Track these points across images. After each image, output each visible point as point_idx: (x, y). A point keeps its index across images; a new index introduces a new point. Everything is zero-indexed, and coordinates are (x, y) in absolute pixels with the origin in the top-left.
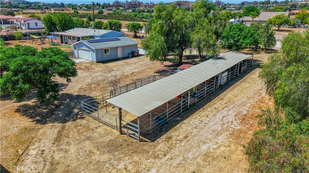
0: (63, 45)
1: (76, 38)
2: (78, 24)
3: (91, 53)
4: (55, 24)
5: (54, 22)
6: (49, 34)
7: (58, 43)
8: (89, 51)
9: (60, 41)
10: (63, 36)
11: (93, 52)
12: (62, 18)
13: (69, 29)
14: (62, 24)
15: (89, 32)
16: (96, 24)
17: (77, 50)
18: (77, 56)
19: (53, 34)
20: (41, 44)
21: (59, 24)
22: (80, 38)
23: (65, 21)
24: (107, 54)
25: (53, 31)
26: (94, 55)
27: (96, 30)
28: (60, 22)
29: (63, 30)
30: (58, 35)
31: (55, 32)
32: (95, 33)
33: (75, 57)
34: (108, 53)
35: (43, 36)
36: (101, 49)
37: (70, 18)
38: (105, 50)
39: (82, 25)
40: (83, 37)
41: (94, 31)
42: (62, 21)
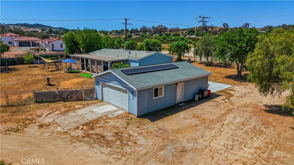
0: (84, 72)
1: (102, 63)
2: (106, 44)
3: (127, 95)
4: (79, 44)
5: (77, 41)
6: (68, 57)
7: (78, 69)
8: (125, 92)
9: (81, 67)
10: (85, 60)
11: (131, 96)
12: (87, 36)
13: (95, 51)
14: (86, 44)
15: (122, 54)
16: (129, 45)
17: (100, 86)
18: (100, 97)
19: (73, 57)
20: (54, 71)
21: (82, 44)
22: (109, 63)
23: (90, 40)
24: (159, 97)
25: (73, 53)
26: (135, 101)
27: (131, 51)
28: (84, 41)
29: (87, 52)
30: (78, 59)
31: (76, 54)
32: (130, 55)
33: (97, 99)
34: (161, 94)
35: (60, 59)
36: (148, 90)
37: (97, 36)
38: (155, 89)
39: (112, 46)
40: (113, 62)
41: (128, 53)
42: (87, 39)
